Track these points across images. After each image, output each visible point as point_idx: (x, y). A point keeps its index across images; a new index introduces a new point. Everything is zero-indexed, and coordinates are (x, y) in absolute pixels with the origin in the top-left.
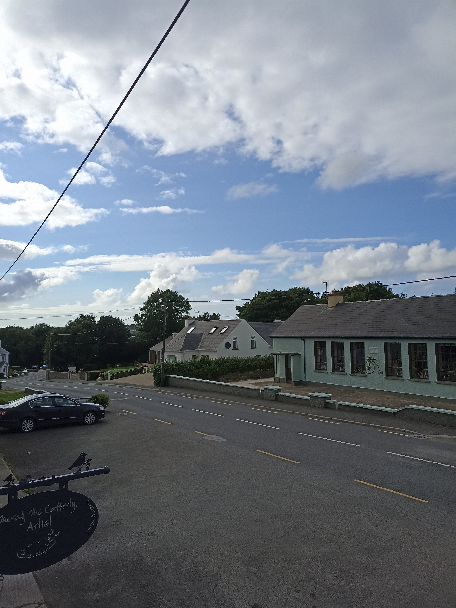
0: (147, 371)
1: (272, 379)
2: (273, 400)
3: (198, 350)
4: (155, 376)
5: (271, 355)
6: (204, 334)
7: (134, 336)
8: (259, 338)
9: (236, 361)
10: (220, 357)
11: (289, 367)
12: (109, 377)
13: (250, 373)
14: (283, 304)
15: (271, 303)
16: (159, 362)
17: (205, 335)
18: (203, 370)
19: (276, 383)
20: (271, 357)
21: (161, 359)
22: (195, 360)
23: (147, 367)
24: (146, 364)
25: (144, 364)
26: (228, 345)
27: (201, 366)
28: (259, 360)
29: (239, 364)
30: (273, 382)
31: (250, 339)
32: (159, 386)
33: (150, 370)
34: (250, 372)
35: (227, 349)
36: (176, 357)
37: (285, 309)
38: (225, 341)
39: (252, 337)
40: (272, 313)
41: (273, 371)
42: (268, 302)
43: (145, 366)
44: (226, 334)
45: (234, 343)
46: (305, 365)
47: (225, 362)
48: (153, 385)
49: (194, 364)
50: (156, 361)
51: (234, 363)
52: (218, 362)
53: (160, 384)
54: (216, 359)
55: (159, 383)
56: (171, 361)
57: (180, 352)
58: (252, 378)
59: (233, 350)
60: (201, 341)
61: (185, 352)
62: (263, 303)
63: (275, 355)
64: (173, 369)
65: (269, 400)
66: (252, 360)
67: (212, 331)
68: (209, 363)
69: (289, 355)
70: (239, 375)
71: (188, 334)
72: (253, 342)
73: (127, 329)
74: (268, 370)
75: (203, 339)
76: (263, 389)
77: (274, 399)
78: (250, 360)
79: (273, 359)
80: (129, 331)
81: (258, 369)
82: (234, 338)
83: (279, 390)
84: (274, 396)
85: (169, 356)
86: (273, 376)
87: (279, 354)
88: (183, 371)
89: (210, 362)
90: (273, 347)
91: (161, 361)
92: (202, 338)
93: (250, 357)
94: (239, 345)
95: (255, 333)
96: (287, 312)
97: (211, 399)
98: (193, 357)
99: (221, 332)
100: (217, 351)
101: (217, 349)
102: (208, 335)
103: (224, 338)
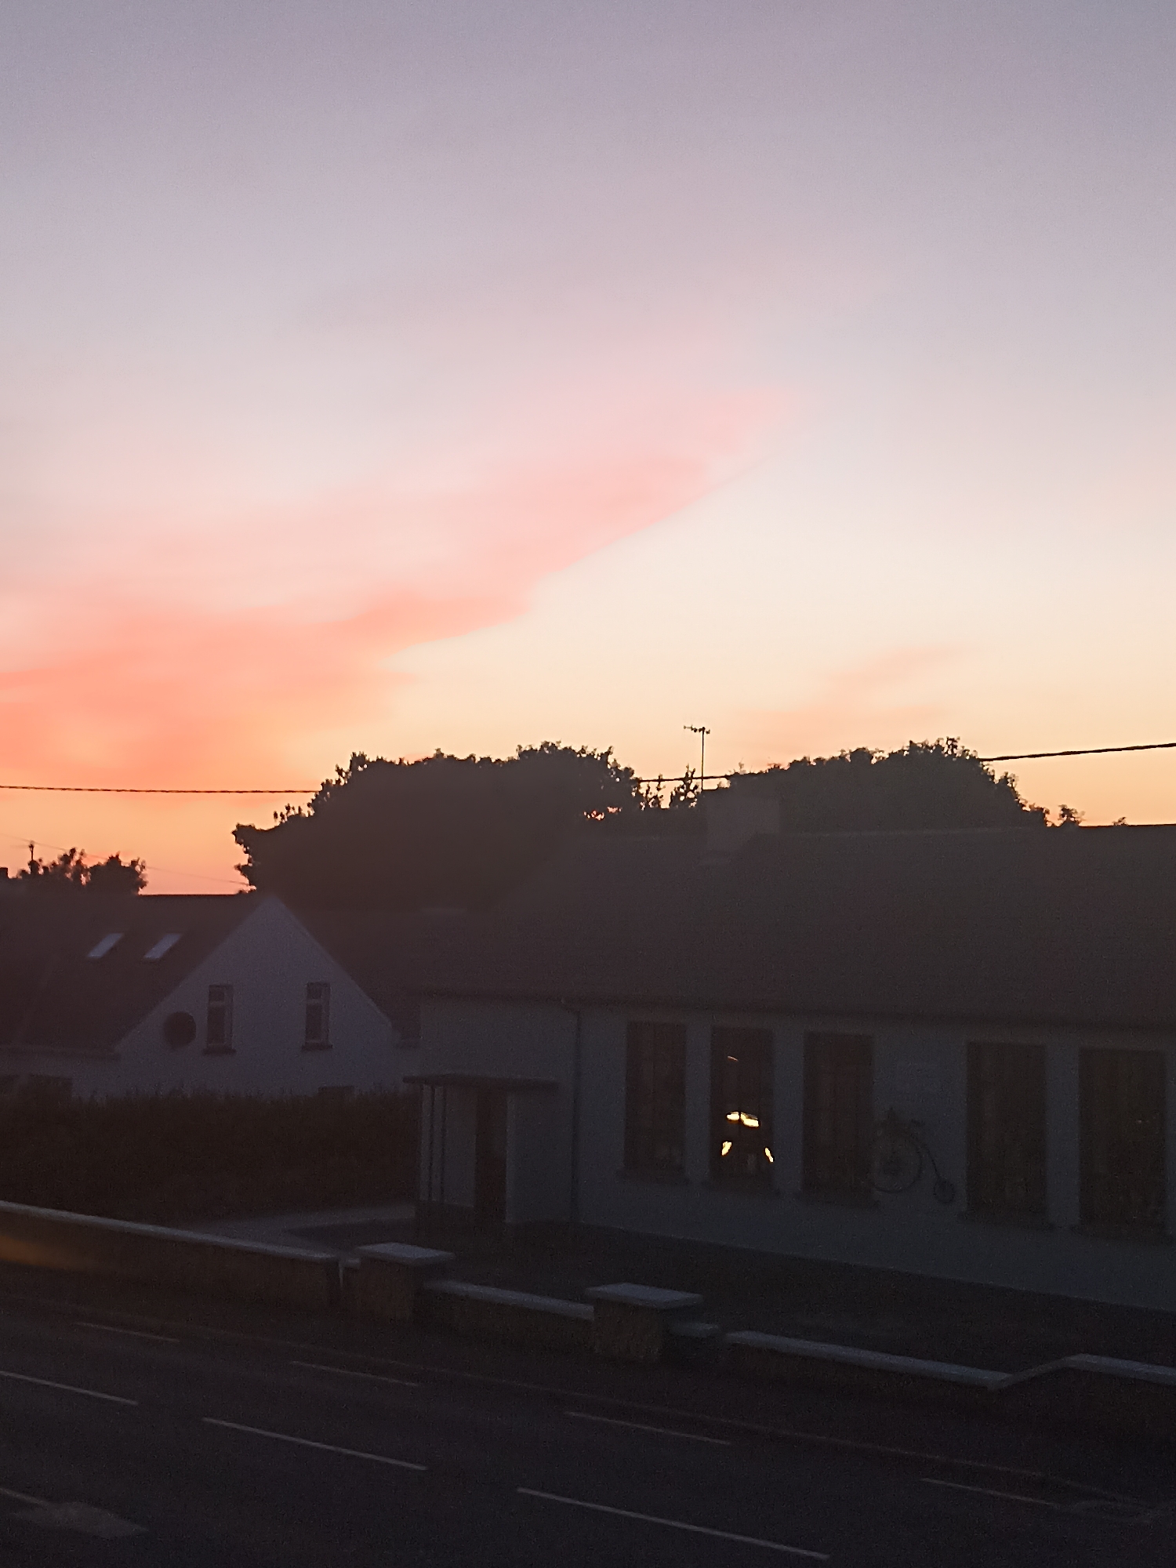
1: (406, 1212)
5: (403, 1089)
6: (45, 968)
10: (133, 1090)
11: (494, 1149)
17: (61, 969)
20: (407, 1097)
28: (343, 1110)
30: (408, 1227)
31: (301, 1002)
35: (173, 1049)
38: (169, 1006)
39: (315, 990)
44: (172, 969)
45: (216, 1016)
47: (160, 1112)
51: (207, 1122)
59: (206, 1052)
63: (427, 1088)
67: (99, 950)
68: (70, 1118)
69: (495, 1087)
76: (356, 1261)
78: (297, 1109)
79: (417, 1111)
82: (217, 992)
83: (438, 1270)
86: (410, 1196)
87: (446, 1082)
89: (73, 1114)
90: (417, 1046)
94: (237, 1031)
95: (328, 969)
99: (150, 955)
100: (117, 1058)
101: (117, 1049)
102: (73, 970)
103: (160, 991)
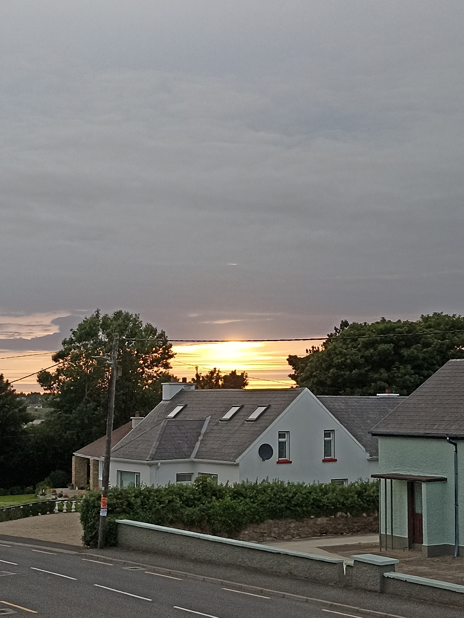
0: (65, 507)
1: (375, 539)
2: (376, 592)
3: (193, 463)
4: (84, 519)
5: (372, 480)
6: (206, 423)
7: (37, 422)
9: (284, 490)
10: (245, 481)
11: (418, 511)
13: (318, 523)
14: (405, 352)
15: (375, 350)
16: (96, 485)
17: (211, 424)
18: (202, 510)
19: (383, 550)
20: (373, 485)
21: (101, 478)
22: (184, 483)
23: (66, 497)
24: (64, 491)
25: (59, 491)
26: (265, 451)
27: (199, 500)
28: (343, 490)
29: (292, 497)
30: (376, 547)
31: (322, 439)
32: (95, 546)
33: (73, 507)
34: (319, 519)
35: (264, 460)
36: (138, 476)
37: (409, 367)
39: (327, 434)
40: (376, 376)
41: (377, 519)
42: (367, 349)
43: (61, 496)
44: (262, 423)
45: (282, 445)
46: (456, 505)
47: (258, 492)
48: (80, 543)
49: (181, 496)
50: (88, 483)
51: (281, 496)
53: (97, 539)
54: (235, 485)
55: (95, 537)
56: (126, 485)
57: (150, 465)
58: (323, 533)
59: (278, 463)
60: (200, 438)
61: (159, 464)
62: (354, 351)
63: (383, 480)
64: (130, 504)
65: (365, 590)
66: (324, 491)
67: (228, 416)
68: (218, 493)
69: (416, 480)
70: (293, 525)
71: (170, 421)
72: (328, 446)
73: (20, 403)
74: (365, 515)
75: (206, 433)
76: (352, 563)
77: (378, 588)
78: (321, 490)
79: (378, 491)
80: (24, 409)
81: (339, 514)
82: (281, 435)
83: (391, 567)
84: (379, 581)
85: (121, 473)
86: (376, 531)
87: (392, 477)
88: (154, 509)
89: (220, 491)
90: (377, 460)
91: (100, 484)
92: (203, 431)
93: (321, 482)
94: (292, 453)
95: (333, 423)
96: (414, 374)
97: (222, 583)
98: (180, 477)
99: (251, 417)
100: (237, 465)
101: (237, 461)
102: (217, 424)
103: (257, 434)
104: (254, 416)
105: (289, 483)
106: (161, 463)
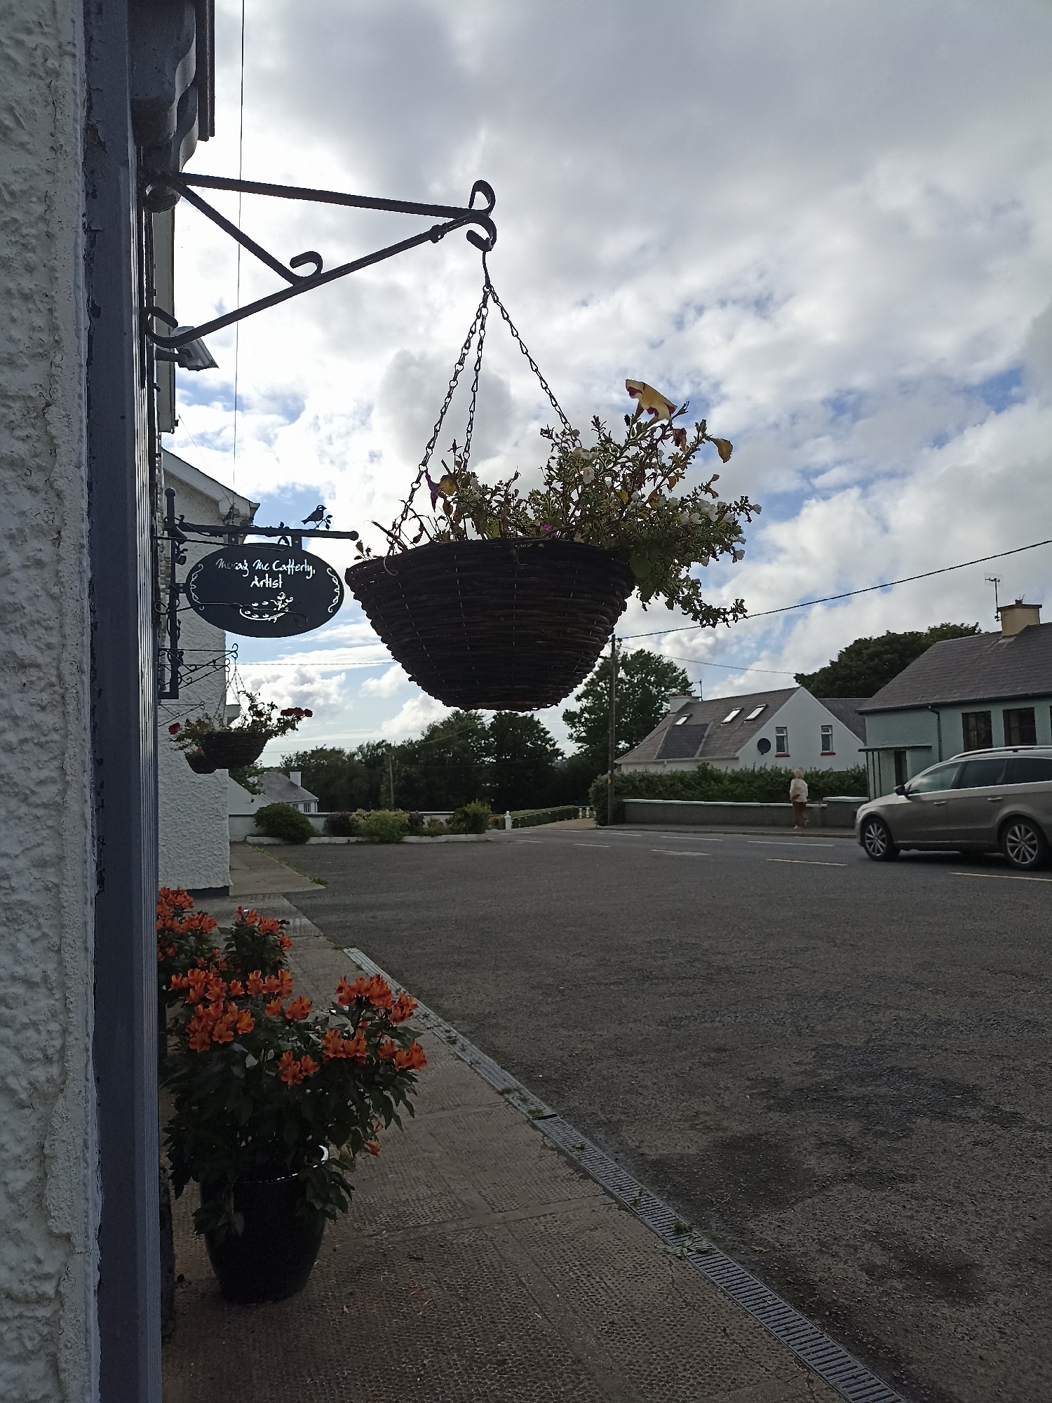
0: (587, 812)
3: (697, 760)
4: (596, 801)
6: (709, 727)
8: (841, 732)
9: (782, 776)
12: (509, 824)
17: (713, 728)
26: (764, 745)
31: (820, 733)
32: (606, 824)
35: (762, 753)
38: (758, 736)
39: (825, 728)
44: (761, 720)
45: (780, 740)
49: (681, 780)
52: (737, 778)
53: (607, 818)
54: (733, 771)
55: (605, 816)
57: (655, 763)
59: (775, 755)
60: (704, 740)
61: (666, 762)
63: (870, 753)
64: (634, 788)
67: (728, 719)
71: (675, 726)
72: (826, 740)
75: (709, 735)
82: (780, 730)
87: (879, 750)
88: (657, 791)
89: (719, 776)
92: (706, 734)
93: (817, 769)
94: (791, 745)
95: (832, 720)
99: (749, 717)
100: (738, 758)
101: (738, 754)
102: (719, 727)
103: (755, 731)
104: (752, 716)
105: (786, 772)
106: (668, 762)
